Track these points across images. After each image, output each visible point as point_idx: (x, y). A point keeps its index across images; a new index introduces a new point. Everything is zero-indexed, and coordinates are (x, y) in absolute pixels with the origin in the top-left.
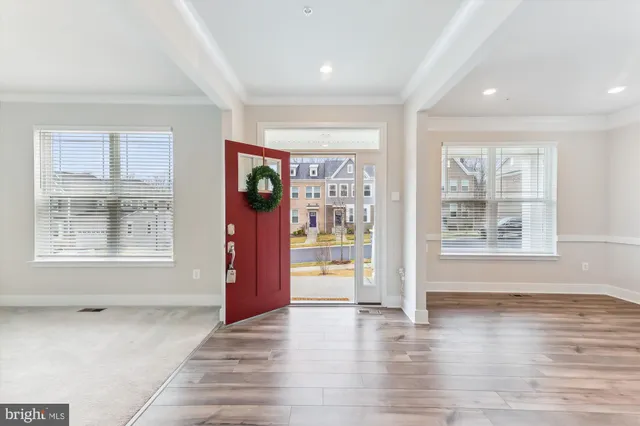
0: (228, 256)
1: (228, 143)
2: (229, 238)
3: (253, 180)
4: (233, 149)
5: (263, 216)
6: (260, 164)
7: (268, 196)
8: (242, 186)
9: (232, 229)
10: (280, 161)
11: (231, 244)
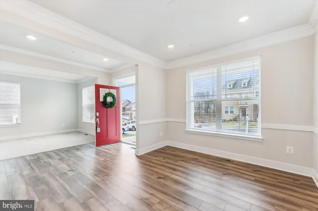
0: (97, 123)
1: (96, 85)
2: (97, 117)
3: (105, 97)
4: (98, 87)
5: (109, 109)
6: (108, 92)
7: (111, 103)
8: (101, 100)
9: (98, 114)
10: (116, 90)
11: (98, 119)
